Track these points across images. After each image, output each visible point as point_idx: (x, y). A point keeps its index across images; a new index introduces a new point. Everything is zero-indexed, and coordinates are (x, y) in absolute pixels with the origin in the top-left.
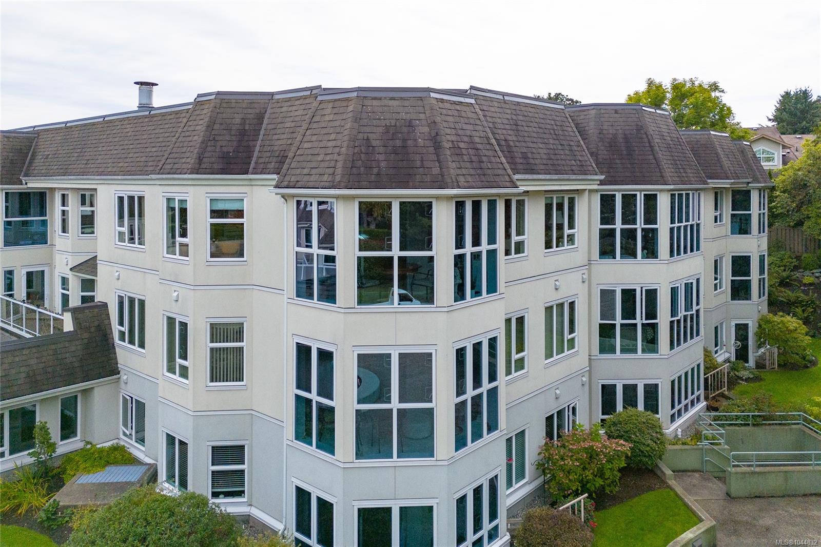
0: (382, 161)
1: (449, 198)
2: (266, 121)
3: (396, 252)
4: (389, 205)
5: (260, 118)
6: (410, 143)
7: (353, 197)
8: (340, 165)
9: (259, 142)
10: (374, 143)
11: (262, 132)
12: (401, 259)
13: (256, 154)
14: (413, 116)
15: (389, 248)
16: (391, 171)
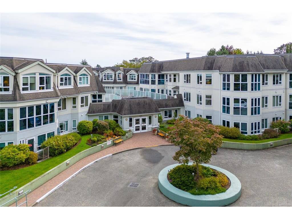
0: (238, 68)
1: (250, 74)
2: (215, 61)
3: (241, 82)
4: (239, 75)
5: (214, 60)
6: (243, 65)
7: (233, 73)
8: (231, 68)
9: (214, 65)
10: (237, 65)
11: (215, 63)
12: (241, 84)
13: (214, 67)
14: (244, 60)
15: (239, 82)
16: (240, 69)
